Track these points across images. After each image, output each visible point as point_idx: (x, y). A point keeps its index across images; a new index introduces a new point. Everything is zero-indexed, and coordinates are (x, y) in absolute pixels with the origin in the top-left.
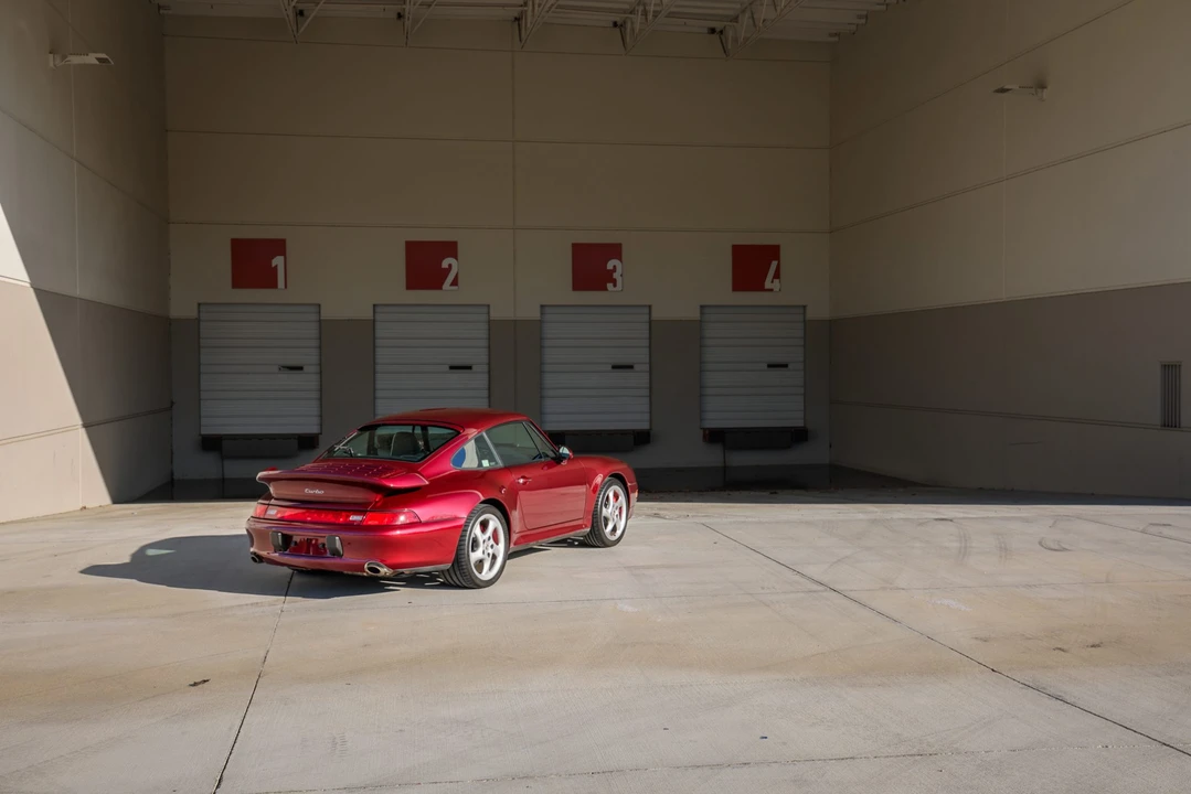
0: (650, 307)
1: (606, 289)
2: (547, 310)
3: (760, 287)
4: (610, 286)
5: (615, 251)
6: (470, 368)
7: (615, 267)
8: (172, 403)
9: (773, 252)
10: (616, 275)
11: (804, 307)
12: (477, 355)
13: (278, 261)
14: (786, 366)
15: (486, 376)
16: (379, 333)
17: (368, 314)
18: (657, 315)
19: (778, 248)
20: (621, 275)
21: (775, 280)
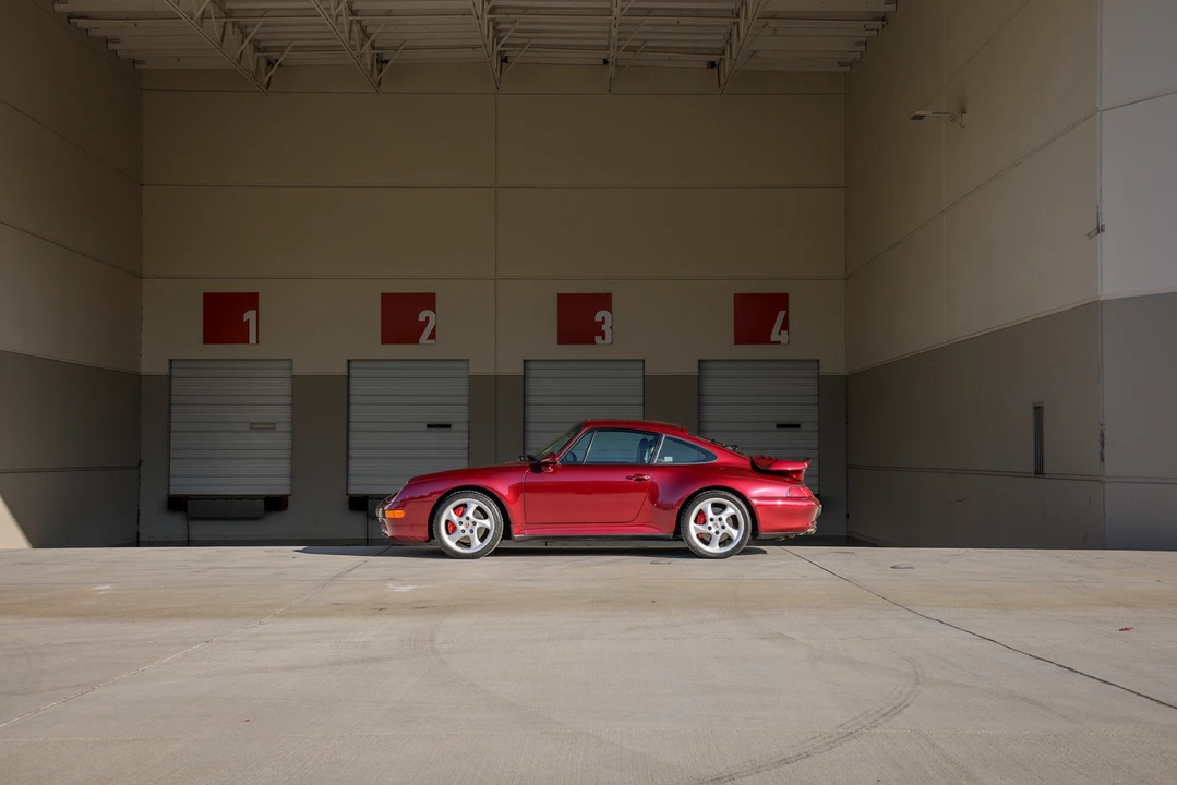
0: (644, 361)
1: (594, 343)
2: (532, 365)
3: (766, 340)
4: (598, 339)
5: (604, 301)
6: (448, 426)
7: (603, 318)
8: (140, 462)
9: (779, 301)
10: (604, 328)
11: (818, 361)
12: (458, 414)
13: (250, 315)
14: (797, 426)
15: (466, 434)
16: (354, 389)
17: (343, 370)
18: (651, 370)
19: (785, 296)
20: (611, 327)
21: (782, 331)
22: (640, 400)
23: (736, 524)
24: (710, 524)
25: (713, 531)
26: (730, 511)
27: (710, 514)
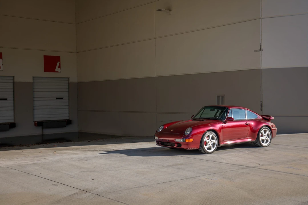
0: (13, 77)
3: (54, 71)
11: (68, 78)
14: (62, 98)
19: (59, 57)
20: (2, 65)
21: (59, 68)
22: (12, 90)
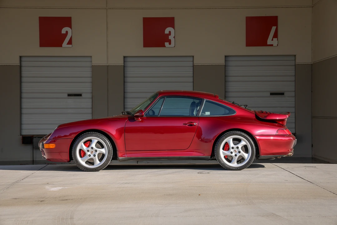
0: (193, 57)
1: (165, 46)
2: (128, 59)
3: (264, 44)
4: (167, 44)
5: (170, 22)
6: (80, 95)
7: (170, 32)
9: (273, 21)
10: (171, 37)
11: (295, 56)
12: (86, 88)
14: (282, 94)
15: (90, 100)
16: (24, 74)
17: (17, 62)
18: (197, 62)
19: (276, 18)
20: (174, 37)
21: (274, 39)
22: (191, 79)
23: (246, 150)
24: (232, 150)
25: (233, 154)
26: (243, 143)
27: (232, 144)
